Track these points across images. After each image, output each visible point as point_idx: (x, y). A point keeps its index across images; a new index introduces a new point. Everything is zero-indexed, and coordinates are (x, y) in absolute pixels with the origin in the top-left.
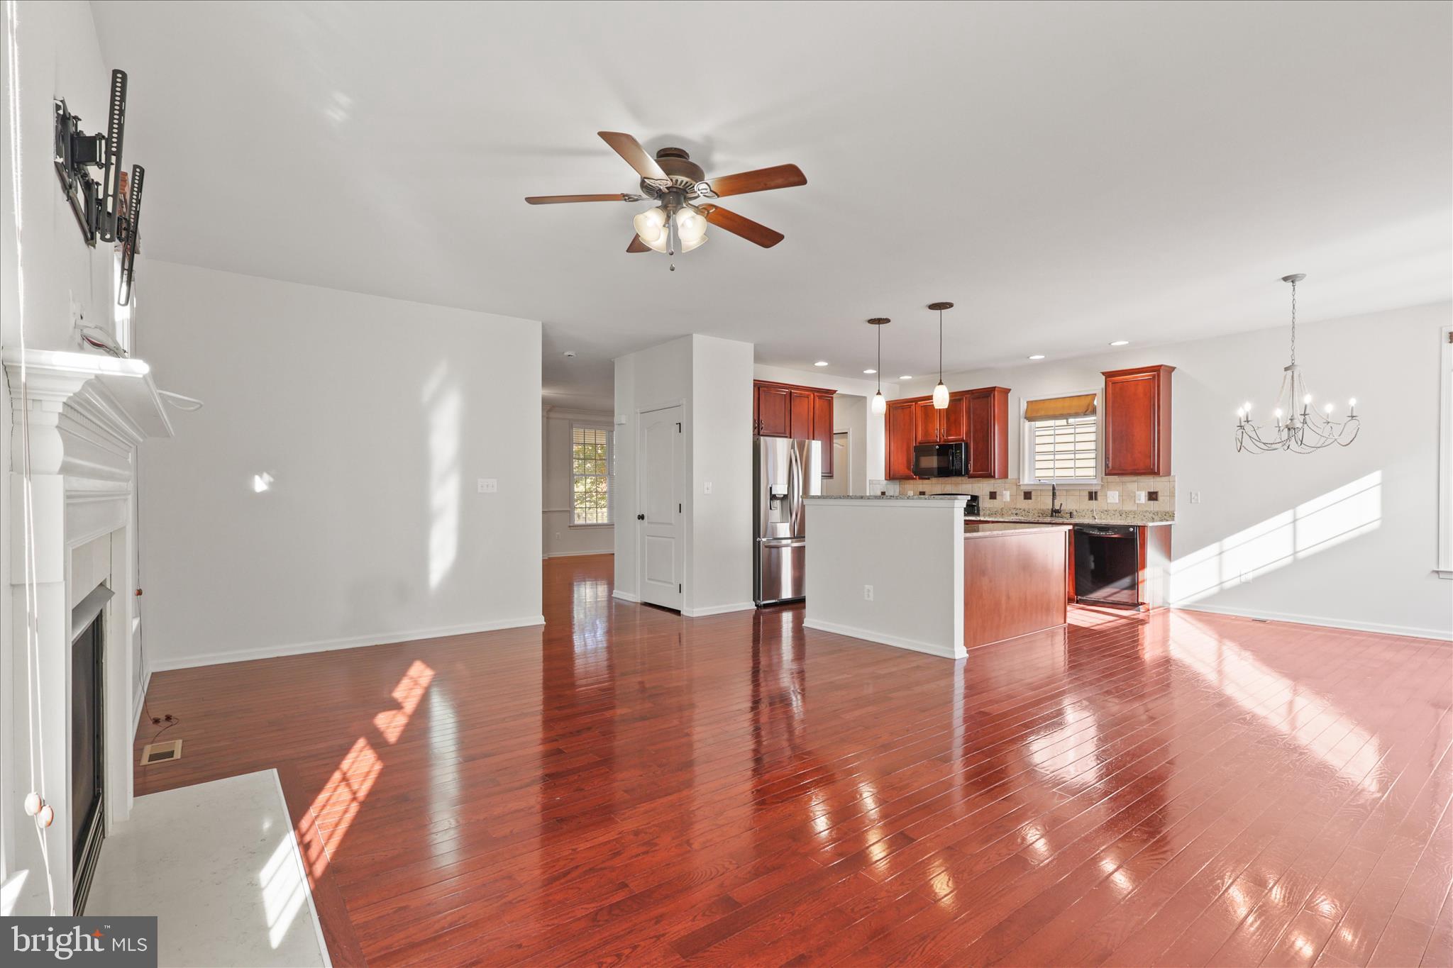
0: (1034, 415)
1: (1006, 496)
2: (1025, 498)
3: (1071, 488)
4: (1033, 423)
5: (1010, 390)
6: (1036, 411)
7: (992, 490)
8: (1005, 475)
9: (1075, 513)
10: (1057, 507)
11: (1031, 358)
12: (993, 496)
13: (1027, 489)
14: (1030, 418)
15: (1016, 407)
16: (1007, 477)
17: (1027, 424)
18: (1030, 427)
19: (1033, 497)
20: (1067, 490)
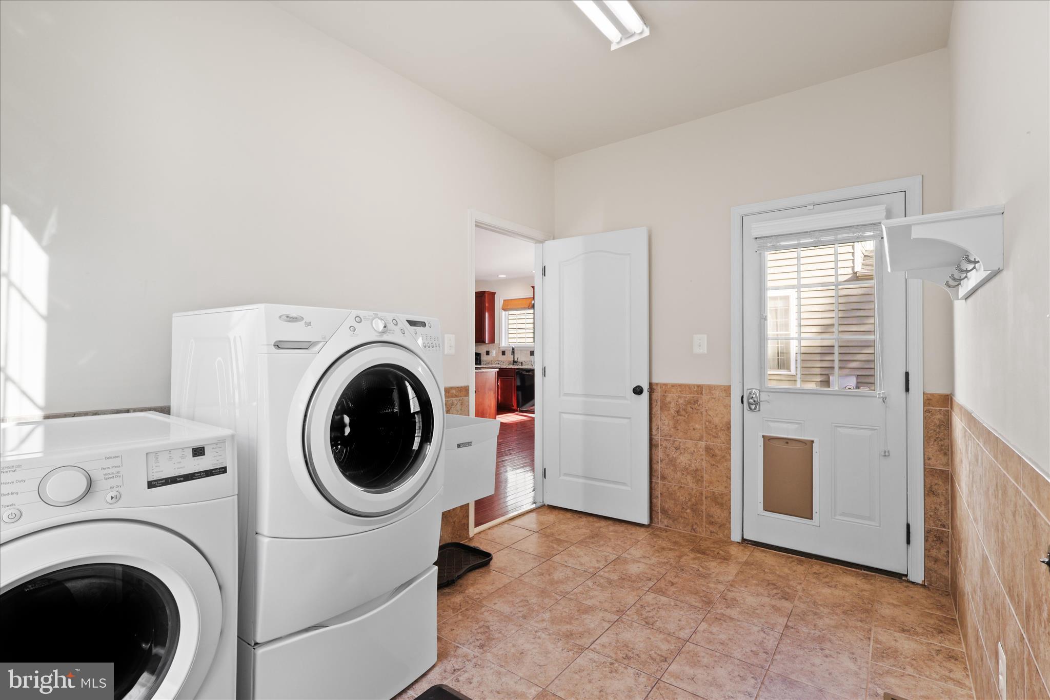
0: (506, 308)
1: (494, 353)
2: (502, 355)
3: (522, 349)
4: (507, 312)
5: (495, 293)
6: (509, 305)
7: (488, 350)
8: (492, 340)
9: (524, 363)
10: (516, 360)
11: (500, 276)
12: (488, 353)
13: (503, 349)
14: (505, 310)
15: (499, 303)
16: (494, 342)
17: (504, 313)
18: (505, 315)
19: (506, 354)
20: (521, 350)
